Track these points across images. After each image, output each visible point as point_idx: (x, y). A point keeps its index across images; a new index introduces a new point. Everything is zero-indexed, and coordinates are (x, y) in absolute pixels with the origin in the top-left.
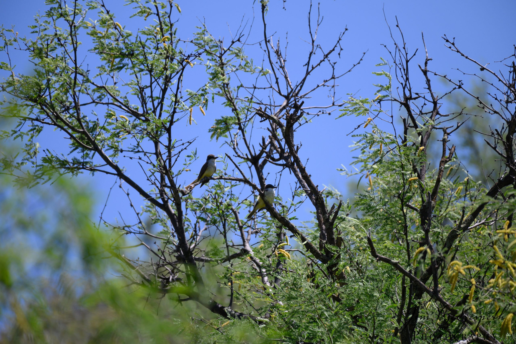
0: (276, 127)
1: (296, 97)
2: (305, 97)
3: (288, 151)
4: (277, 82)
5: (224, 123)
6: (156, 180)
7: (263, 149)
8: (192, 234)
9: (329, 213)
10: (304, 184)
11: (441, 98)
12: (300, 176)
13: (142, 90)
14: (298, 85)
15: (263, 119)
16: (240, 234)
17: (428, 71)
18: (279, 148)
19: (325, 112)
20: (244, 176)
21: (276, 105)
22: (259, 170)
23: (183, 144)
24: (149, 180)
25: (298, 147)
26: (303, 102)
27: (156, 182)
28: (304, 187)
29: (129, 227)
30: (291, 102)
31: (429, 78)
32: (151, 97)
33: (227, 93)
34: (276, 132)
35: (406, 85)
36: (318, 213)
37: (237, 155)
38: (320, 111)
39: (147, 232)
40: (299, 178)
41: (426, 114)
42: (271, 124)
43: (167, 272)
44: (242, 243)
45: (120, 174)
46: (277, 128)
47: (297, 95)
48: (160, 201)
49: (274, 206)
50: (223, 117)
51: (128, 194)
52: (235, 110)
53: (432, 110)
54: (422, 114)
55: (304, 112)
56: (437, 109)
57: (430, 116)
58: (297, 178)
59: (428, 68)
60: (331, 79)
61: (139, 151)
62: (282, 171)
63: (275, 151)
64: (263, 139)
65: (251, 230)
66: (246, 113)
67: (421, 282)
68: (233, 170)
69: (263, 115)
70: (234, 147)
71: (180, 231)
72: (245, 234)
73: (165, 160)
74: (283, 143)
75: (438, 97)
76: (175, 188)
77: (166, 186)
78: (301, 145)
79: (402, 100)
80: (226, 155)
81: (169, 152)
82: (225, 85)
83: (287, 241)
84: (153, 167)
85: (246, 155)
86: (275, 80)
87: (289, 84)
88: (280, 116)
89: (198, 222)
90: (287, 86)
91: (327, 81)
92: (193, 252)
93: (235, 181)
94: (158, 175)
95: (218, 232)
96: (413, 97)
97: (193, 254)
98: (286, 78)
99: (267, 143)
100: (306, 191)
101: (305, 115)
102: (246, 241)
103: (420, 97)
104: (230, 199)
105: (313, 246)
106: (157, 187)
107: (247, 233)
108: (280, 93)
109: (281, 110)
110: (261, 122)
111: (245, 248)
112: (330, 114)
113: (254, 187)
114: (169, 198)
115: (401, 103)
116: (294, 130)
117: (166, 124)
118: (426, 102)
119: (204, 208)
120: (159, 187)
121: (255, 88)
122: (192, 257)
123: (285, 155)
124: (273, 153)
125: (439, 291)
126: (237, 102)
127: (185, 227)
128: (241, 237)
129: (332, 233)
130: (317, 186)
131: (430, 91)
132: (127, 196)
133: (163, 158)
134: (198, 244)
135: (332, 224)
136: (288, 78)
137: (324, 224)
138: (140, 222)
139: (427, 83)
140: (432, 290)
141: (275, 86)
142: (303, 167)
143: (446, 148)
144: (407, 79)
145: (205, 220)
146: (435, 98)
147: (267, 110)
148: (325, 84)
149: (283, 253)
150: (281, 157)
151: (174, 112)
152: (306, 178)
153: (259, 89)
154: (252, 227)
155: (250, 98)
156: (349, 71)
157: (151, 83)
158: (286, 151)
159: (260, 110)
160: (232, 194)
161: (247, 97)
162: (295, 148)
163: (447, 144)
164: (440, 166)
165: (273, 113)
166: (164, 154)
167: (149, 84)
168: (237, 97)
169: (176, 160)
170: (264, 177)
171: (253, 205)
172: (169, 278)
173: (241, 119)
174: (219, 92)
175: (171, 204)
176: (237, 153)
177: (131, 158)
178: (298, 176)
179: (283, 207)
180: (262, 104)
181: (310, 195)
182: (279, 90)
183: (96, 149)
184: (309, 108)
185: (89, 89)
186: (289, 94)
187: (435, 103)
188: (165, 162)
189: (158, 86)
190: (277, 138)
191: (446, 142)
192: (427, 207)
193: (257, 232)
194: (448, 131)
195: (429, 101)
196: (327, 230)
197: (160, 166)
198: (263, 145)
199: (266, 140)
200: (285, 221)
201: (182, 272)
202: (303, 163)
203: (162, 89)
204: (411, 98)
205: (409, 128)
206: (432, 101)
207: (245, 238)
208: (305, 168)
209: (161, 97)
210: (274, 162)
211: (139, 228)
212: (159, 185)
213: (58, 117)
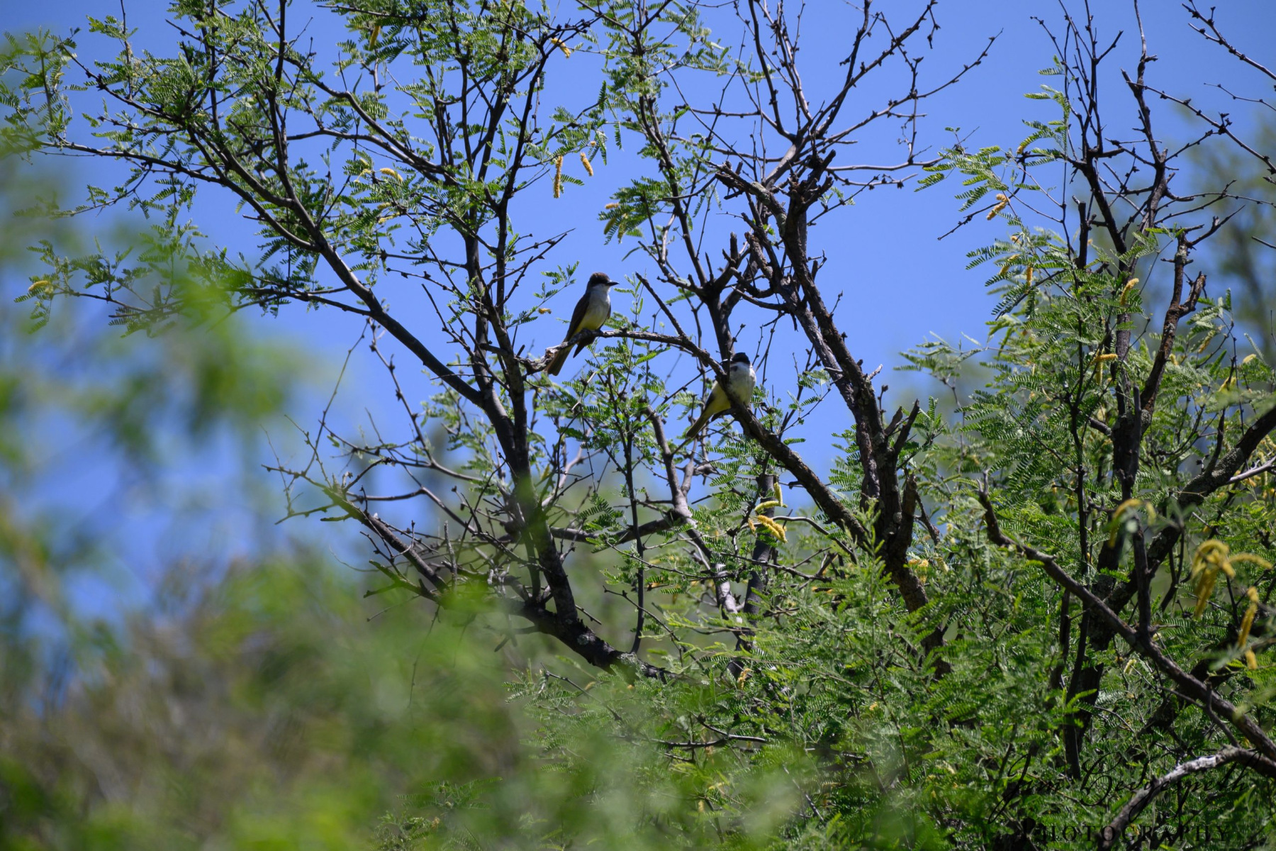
0: (763, 212)
1: (818, 141)
2: (841, 140)
3: (792, 274)
4: (773, 102)
5: (638, 197)
6: (464, 332)
7: (731, 264)
8: (547, 470)
9: (886, 431)
10: (827, 357)
11: (1176, 155)
12: (820, 336)
13: (440, 109)
14: (824, 109)
15: (732, 192)
16: (665, 475)
17: (1146, 88)
18: (769, 264)
19: (888, 180)
20: (680, 331)
21: (767, 158)
22: (720, 318)
23: (536, 246)
24: (447, 331)
25: (815, 263)
26: (833, 154)
27: (465, 336)
28: (827, 363)
29: (391, 449)
30: (807, 152)
31: (1147, 105)
32: (463, 125)
33: (649, 122)
34: (762, 225)
35: (1089, 119)
36: (858, 427)
37: (666, 278)
38: (876, 178)
39: (434, 461)
40: (818, 340)
41: (1137, 193)
42: (751, 204)
43: (482, 562)
44: (670, 498)
45: (376, 312)
46: (767, 216)
47: (820, 135)
48: (476, 387)
49: (753, 410)
50: (636, 183)
51: (391, 368)
52: (666, 166)
53: (1152, 184)
54: (1127, 193)
55: (837, 178)
56: (1164, 182)
57: (1146, 199)
58: (812, 340)
59: (1146, 80)
60: (908, 98)
61: (425, 259)
62: (775, 321)
63: (760, 273)
64: (733, 242)
65: (691, 466)
66: (694, 175)
67: (1109, 610)
68: (654, 316)
69: (735, 183)
70: (660, 257)
71: (518, 460)
72: (679, 475)
73: (487, 283)
74: (780, 253)
75: (1166, 151)
76: (511, 353)
77: (488, 347)
78: (825, 259)
79: (1079, 157)
80: (639, 277)
81: (501, 264)
82: (646, 104)
83: (778, 497)
84: (457, 299)
85: (690, 278)
86: (769, 97)
87: (802, 107)
88: (777, 185)
89: (563, 444)
90: (798, 112)
91: (896, 103)
92: (548, 514)
93: (659, 343)
94: (470, 320)
95: (612, 466)
96: (1105, 151)
97: (547, 518)
98: (796, 91)
99: (741, 252)
100: (833, 374)
101: (836, 185)
102: (679, 491)
103: (1123, 150)
104: (646, 387)
105: (846, 509)
106: (468, 349)
107: (682, 473)
108: (779, 128)
109: (780, 172)
110: (727, 198)
111: (677, 510)
112: (900, 185)
113: (705, 359)
114: (494, 379)
115: (1075, 164)
116: (808, 221)
117: (495, 194)
118: (1138, 164)
119: (579, 405)
120: (472, 350)
121: (718, 113)
122: (545, 524)
123: (784, 282)
124: (757, 276)
125: (1153, 633)
126: (673, 148)
127: (530, 454)
128: (667, 482)
129: (894, 481)
130: (861, 362)
131: (1150, 137)
132: (388, 371)
133: (484, 278)
134: (562, 494)
135: (893, 457)
136: (801, 93)
137: (874, 456)
138: (419, 438)
139: (1141, 118)
140: (1134, 631)
141: (768, 111)
142: (828, 314)
143: (1181, 280)
144: (1093, 105)
145: (580, 436)
146: (1161, 154)
147: (745, 167)
148: (891, 111)
149: (766, 525)
150: (775, 288)
151: (517, 165)
152: (835, 341)
153: (727, 115)
154: (696, 457)
155: (705, 137)
156: (953, 81)
157: (465, 92)
158: (786, 272)
159: (726, 169)
160: (649, 374)
161: (698, 136)
162: (810, 265)
163: (1186, 269)
164: (1166, 324)
165: (759, 179)
166: (489, 268)
167: (459, 95)
168: (673, 133)
169: (516, 285)
170: (732, 334)
171: (701, 405)
172: (487, 576)
173: (682, 189)
174: (629, 120)
175: (499, 395)
176: (666, 272)
177: (405, 275)
178: (815, 334)
179: (770, 411)
180: (735, 153)
181: (841, 385)
182: (778, 121)
183: (321, 247)
184: (851, 169)
185: (313, 99)
186: (801, 132)
187: (1160, 167)
188: (488, 287)
189: (481, 99)
190: (766, 239)
191: (1183, 265)
192: (1129, 423)
193: (707, 471)
194: (1190, 238)
195: (1145, 162)
196: (879, 472)
197: (476, 298)
198: (732, 257)
199: (739, 244)
200: (779, 445)
201: (520, 561)
202: (828, 304)
203: (490, 107)
204: (1100, 153)
205: (1092, 225)
206: (1153, 162)
207: (678, 483)
208: (832, 315)
209: (487, 126)
210: (755, 299)
211: (416, 452)
212: (472, 345)
213: (230, 165)
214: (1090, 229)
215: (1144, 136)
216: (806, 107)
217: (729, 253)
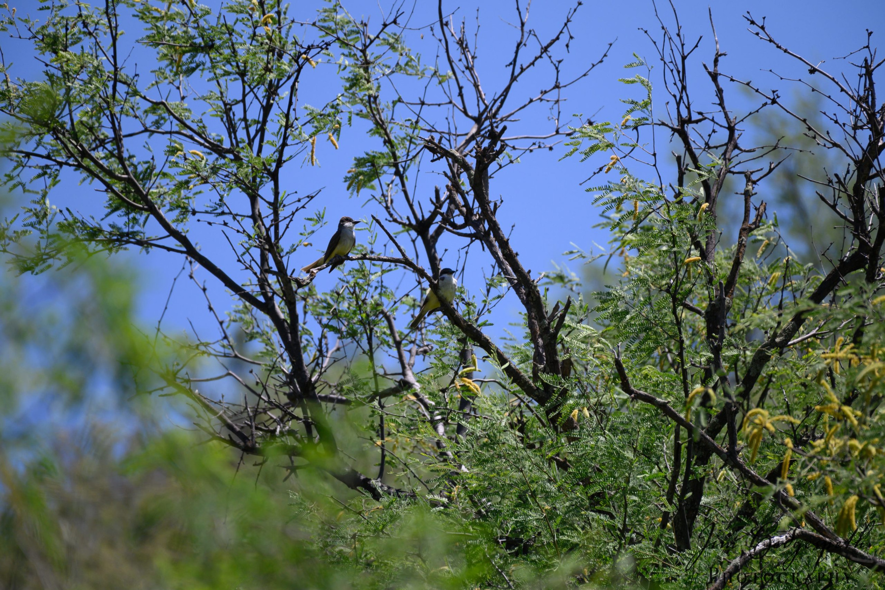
0: (458, 170)
1: (494, 120)
2: (509, 119)
3: (480, 212)
4: (461, 95)
5: (369, 164)
6: (253, 262)
7: (436, 207)
8: (315, 355)
9: (549, 318)
10: (506, 269)
11: (742, 120)
12: (500, 254)
13: (227, 109)
14: (496, 98)
15: (436, 157)
16: (397, 355)
17: (720, 74)
18: (463, 206)
19: (542, 146)
20: (403, 255)
21: (458, 133)
22: (430, 245)
23: (299, 201)
24: (241, 261)
25: (495, 204)
26: (505, 128)
27: (254, 265)
28: (506, 273)
29: (207, 345)
30: (485, 128)
31: (721, 86)
32: (245, 119)
33: (375, 112)
34: (458, 179)
35: (681, 98)
36: (530, 317)
37: (391, 219)
38: (534, 144)
39: (237, 353)
40: (499, 257)
41: (716, 147)
42: (449, 165)
43: (272, 421)
44: (400, 371)
45: (191, 252)
46: (461, 173)
47: (494, 116)
48: (261, 299)
49: (455, 306)
50: (367, 154)
51: (204, 290)
52: (388, 142)
53: (726, 140)
54: (709, 148)
55: (507, 145)
56: (735, 140)
57: (723, 152)
58: (495, 258)
60: (554, 88)
61: (223, 213)
62: (468, 246)
63: (457, 212)
64: (437, 192)
65: (414, 349)
66: (407, 147)
67: (708, 437)
68: (385, 246)
69: (437, 150)
70: (387, 204)
71: (294, 349)
72: (406, 355)
73: (267, 226)
74: (470, 198)
75: (736, 118)
76: (286, 274)
77: (269, 271)
78: (502, 201)
79: (676, 124)
80: (374, 218)
81: (276, 213)
82: (372, 99)
83: (475, 365)
84: (247, 239)
85: (408, 218)
86: (457, 91)
87: (481, 97)
88: (466, 151)
89: (326, 337)
90: (478, 101)
91: (546, 92)
92: (316, 385)
93: (388, 263)
94: (256, 253)
95: (360, 351)
96: (694, 119)
97: (316, 388)
98: (476, 86)
99: (442, 199)
100: (510, 281)
101: (507, 150)
102: (407, 366)
103: (706, 118)
104: (380, 294)
105: (522, 374)
106: (255, 274)
107: (408, 354)
108: (465, 112)
109: (468, 142)
110: (432, 161)
111: (406, 379)
112: (551, 148)
113: (421, 273)
114: (274, 293)
115: (673, 129)
116: (489, 175)
117: (270, 165)
118: (717, 128)
119: (335, 309)
120: (258, 274)
121: (423, 103)
122: (315, 393)
123: (475, 218)
124: (454, 215)
125: (738, 452)
126: (392, 128)
127: (302, 345)
128: (398, 360)
129: (555, 353)
130: (529, 272)
131: (724, 108)
132: (202, 292)
133: (265, 223)
134: (325, 371)
135: (555, 336)
136: (480, 88)
137: (541, 336)
138: (226, 337)
139: (717, 95)
140: (725, 450)
141: (457, 101)
142: (505, 240)
143: (749, 207)
144: (684, 88)
145: (337, 331)
146: (732, 120)
147: (444, 141)
148: (543, 98)
149: (468, 385)
150: (468, 222)
151: (284, 145)
152: (511, 257)
153: (429, 105)
154: (417, 342)
155: (414, 121)
156: (585, 75)
157: (244, 95)
158: (475, 211)
159: (431, 141)
160: (382, 286)
161: (409, 120)
162: (492, 206)
163: (752, 199)
164: (740, 237)
165: (453, 147)
166: (267, 217)
167: (240, 98)
168: (392, 119)
169: (287, 227)
170: (439, 255)
172: (275, 430)
173: (399, 157)
174: (361, 111)
175: (278, 302)
176: (391, 215)
177: (210, 224)
178: (497, 254)
179: (468, 305)
180: (436, 131)
181: (517, 288)
182: (464, 108)
183: (152, 209)
184: (516, 139)
185: (138, 108)
186: (481, 114)
187: (731, 129)
188: (268, 230)
190: (461, 189)
191: (750, 196)
192: (717, 307)
193: (425, 352)
194: (754, 177)
195: (721, 126)
196: (545, 347)
197: (259, 237)
198: (437, 202)
199: (441, 193)
200: (475, 331)
201: (298, 419)
202: (505, 232)
203: (262, 106)
204: (690, 121)
205: (686, 171)
206: (727, 126)
207: (406, 361)
208: (508, 240)
209: (261, 119)
210: (455, 230)
211: (224, 346)
212: (258, 270)
213: (84, 154)
214: (685, 173)
215: (720, 108)
216: (484, 97)
217: (434, 200)
